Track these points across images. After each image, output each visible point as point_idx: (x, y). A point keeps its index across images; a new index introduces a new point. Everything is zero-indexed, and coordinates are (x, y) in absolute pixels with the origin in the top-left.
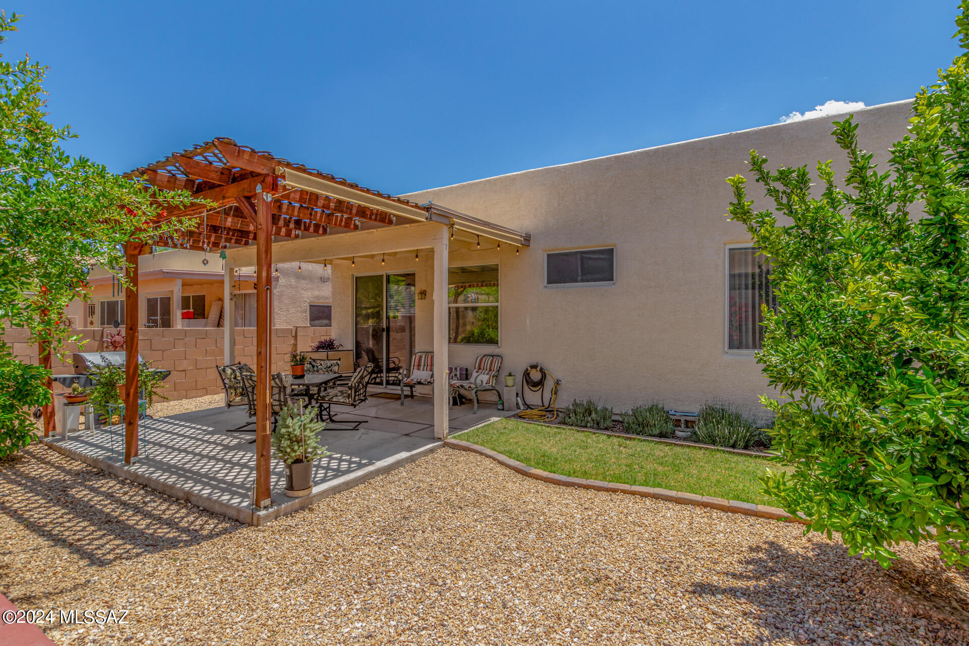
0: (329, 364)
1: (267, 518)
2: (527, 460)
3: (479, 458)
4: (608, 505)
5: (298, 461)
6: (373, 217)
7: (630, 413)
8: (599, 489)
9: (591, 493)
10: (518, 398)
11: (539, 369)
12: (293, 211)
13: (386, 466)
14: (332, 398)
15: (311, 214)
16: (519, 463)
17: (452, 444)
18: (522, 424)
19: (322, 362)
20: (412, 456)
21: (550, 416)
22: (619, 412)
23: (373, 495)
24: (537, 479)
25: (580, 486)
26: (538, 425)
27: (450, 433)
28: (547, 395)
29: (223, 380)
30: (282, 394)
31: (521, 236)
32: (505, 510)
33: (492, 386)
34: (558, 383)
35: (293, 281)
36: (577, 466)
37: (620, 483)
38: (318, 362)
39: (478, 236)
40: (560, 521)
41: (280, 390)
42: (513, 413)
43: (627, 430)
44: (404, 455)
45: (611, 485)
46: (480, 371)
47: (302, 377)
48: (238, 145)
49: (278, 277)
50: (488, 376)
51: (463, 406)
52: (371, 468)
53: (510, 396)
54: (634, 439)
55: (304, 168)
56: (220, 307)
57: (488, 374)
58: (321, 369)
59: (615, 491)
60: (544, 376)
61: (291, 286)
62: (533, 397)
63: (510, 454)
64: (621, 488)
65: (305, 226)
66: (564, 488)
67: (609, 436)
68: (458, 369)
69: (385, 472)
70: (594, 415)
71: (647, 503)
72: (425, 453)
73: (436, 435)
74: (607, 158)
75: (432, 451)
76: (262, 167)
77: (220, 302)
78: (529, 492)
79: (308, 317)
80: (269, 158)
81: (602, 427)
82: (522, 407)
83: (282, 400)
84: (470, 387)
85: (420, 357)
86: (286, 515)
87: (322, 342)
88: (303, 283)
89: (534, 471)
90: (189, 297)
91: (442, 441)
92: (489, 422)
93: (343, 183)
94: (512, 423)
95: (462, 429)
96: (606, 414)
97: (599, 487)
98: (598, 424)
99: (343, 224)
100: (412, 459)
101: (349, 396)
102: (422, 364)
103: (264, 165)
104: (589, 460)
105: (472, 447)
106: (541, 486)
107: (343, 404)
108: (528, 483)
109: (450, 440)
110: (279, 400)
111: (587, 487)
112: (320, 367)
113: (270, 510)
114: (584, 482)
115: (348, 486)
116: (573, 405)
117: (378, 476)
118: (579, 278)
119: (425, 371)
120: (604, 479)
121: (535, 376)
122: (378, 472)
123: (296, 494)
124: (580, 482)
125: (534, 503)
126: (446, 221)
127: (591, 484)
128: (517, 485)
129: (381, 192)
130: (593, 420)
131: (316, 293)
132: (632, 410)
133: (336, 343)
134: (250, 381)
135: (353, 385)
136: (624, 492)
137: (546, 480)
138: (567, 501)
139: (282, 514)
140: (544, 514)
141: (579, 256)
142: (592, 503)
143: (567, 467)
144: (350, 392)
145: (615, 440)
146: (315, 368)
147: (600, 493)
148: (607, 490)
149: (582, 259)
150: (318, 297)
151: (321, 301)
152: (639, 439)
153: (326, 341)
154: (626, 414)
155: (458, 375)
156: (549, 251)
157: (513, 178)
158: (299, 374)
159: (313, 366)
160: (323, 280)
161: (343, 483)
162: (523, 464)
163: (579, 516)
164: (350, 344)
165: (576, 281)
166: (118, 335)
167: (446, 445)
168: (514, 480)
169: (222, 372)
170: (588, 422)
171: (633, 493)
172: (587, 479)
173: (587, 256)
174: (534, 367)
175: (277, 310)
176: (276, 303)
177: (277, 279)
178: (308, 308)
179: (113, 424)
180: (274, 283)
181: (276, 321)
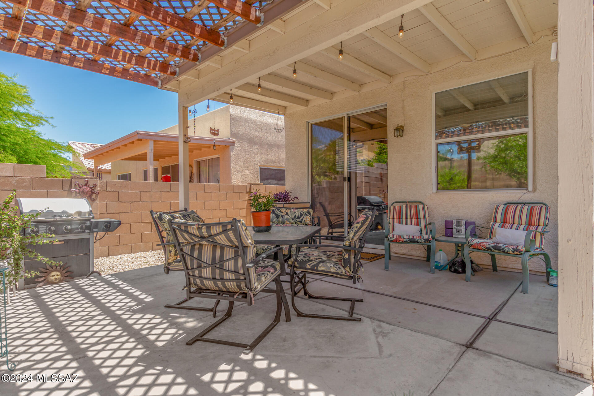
29: (160, 232)
30: (240, 259)
35: (246, 146)
41: (236, 252)
47: (268, 229)
49: (234, 142)
58: (287, 219)
61: (245, 150)
68: (463, 223)
77: (191, 168)
79: (259, 178)
83: (241, 270)
85: (400, 208)
87: (277, 194)
88: (255, 148)
90: (170, 166)
102: (404, 217)
107: (335, 275)
110: (236, 272)
112: (286, 217)
119: (409, 226)
131: (266, 157)
133: (291, 196)
134: (185, 235)
144: (346, 256)
146: (280, 219)
150: (267, 161)
151: (269, 164)
153: (281, 193)
158: (264, 224)
159: (278, 216)
166: (86, 185)
169: (158, 221)
175: (233, 171)
176: (233, 165)
177: (233, 143)
178: (259, 170)
179: (53, 283)
180: (231, 147)
181: (232, 181)
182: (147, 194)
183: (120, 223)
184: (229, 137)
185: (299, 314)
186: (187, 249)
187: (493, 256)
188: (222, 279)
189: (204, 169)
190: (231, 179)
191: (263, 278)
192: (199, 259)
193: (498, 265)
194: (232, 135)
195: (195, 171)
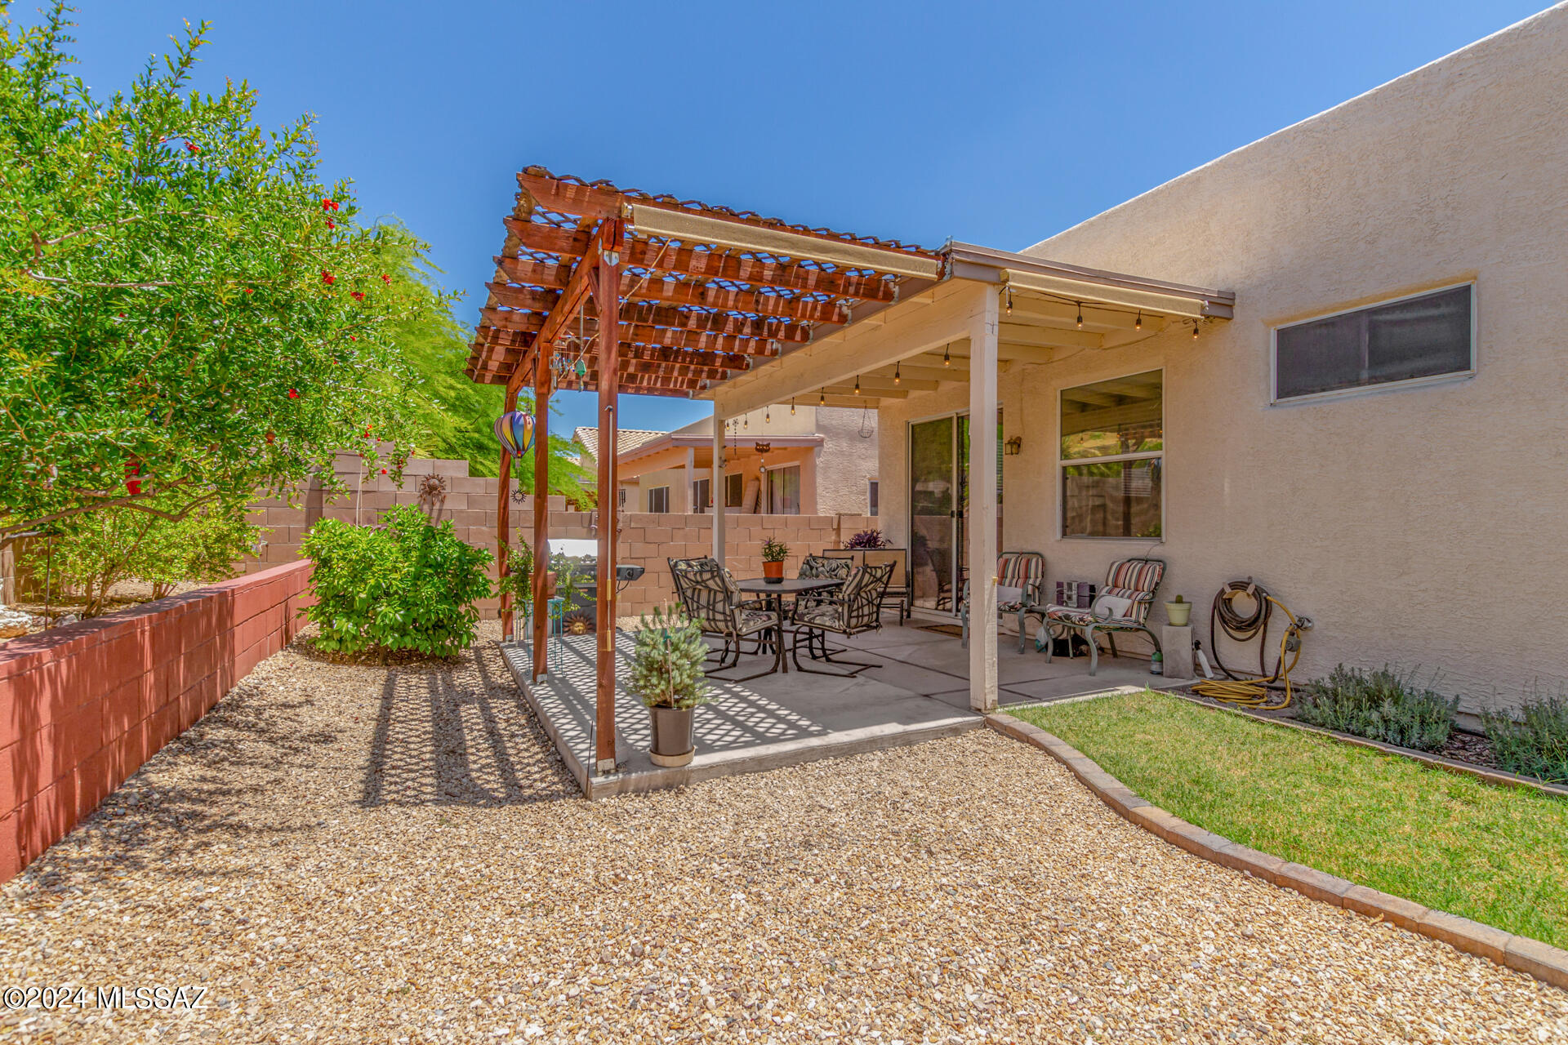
0: (834, 565)
1: (604, 789)
2: (1144, 784)
3: (1041, 758)
4: (1325, 946)
5: (664, 705)
6: (852, 290)
7: (1518, 714)
8: (1317, 895)
9: (1288, 900)
10: (1200, 653)
11: (1251, 589)
12: (726, 299)
13: (845, 744)
14: (814, 618)
15: (757, 302)
16: (1118, 785)
17: (1001, 725)
18: (1189, 706)
19: (825, 562)
20: (906, 733)
21: (1276, 699)
22: (1478, 711)
23: (791, 788)
24: (1149, 830)
25: (1259, 873)
26: (1230, 714)
27: (1001, 701)
28: (1274, 650)
31: (1203, 297)
32: (1025, 883)
33: (1137, 622)
34: (1300, 626)
35: (845, 445)
36: (1276, 822)
37: (1397, 893)
38: (820, 561)
39: (1079, 303)
40: (1146, 948)
42: (1181, 683)
43: (1500, 761)
44: (892, 728)
45: (1359, 893)
46: (1117, 590)
47: (779, 580)
48: (557, 176)
49: (822, 440)
50: (1130, 601)
51: (1078, 660)
52: (814, 742)
53: (1177, 643)
54: (1513, 786)
55: (673, 201)
56: (756, 489)
57: (1129, 597)
58: (822, 572)
59: (1366, 911)
60: (1265, 608)
61: (842, 453)
62: (1240, 654)
63: (1112, 764)
64: (1389, 908)
65: (770, 330)
66: (1212, 867)
67: (1427, 767)
69: (843, 755)
70: (1387, 707)
71: (1474, 973)
72: (939, 733)
73: (973, 703)
74: (1450, 59)
75: (955, 731)
76: (598, 209)
77: (757, 483)
78: (1112, 857)
80: (606, 190)
81: (1414, 740)
82: (1209, 674)
83: (728, 612)
84: (1081, 620)
86: (637, 792)
87: (859, 535)
88: (860, 448)
89: (1148, 811)
91: (983, 715)
92: (1109, 694)
93: (754, 220)
94: (1163, 703)
95: (1040, 700)
96: (1428, 711)
97: (1314, 888)
98: (1402, 731)
99: (818, 314)
100: (906, 740)
101: (840, 617)
102: (1009, 575)
103: (602, 205)
104: (1328, 816)
105: (1034, 736)
106: (1151, 849)
107: (831, 629)
108: (1121, 835)
109: (1001, 716)
110: (724, 613)
111: (1280, 882)
112: (821, 569)
113: (611, 778)
114: (1275, 864)
115: (761, 765)
116: (1332, 678)
117: (827, 758)
118: (1365, 375)
120: (1346, 872)
121: (1245, 606)
122: (826, 752)
123: (659, 759)
124: (1262, 863)
125: (1107, 885)
126: (991, 276)
127: (1292, 874)
128: (1093, 833)
129: (833, 230)
130: (1386, 721)
132: (1525, 709)
133: (882, 538)
135: (846, 598)
136: (1400, 922)
137: (1173, 840)
138: (1201, 903)
139: (631, 788)
140: (1114, 917)
141: (1364, 322)
142: (1276, 926)
143: (1245, 819)
144: (841, 610)
145: (1444, 780)
146: (814, 571)
147: (1315, 907)
148: (1342, 903)
149: (1374, 328)
152: (1530, 789)
153: (865, 533)
154: (1502, 716)
155: (1075, 597)
156: (1282, 321)
157: (1197, 180)
158: (774, 576)
159: (812, 568)
160: (863, 436)
161: (752, 759)
162: (1127, 790)
163: (1211, 949)
164: (902, 541)
165: (1357, 382)
167: (989, 724)
168: (1090, 822)
170: (1368, 723)
171: (1431, 934)
172: (1289, 859)
173: (1389, 317)
174: (1239, 586)
175: (820, 490)
176: (819, 480)
177: (820, 442)
178: (868, 487)
179: (576, 634)
180: (817, 449)
181: (819, 507)
182: (681, 532)
183: (643, 571)
184: (814, 430)
185: (800, 669)
186: (689, 593)
187: (1110, 635)
188: (714, 619)
189: (778, 481)
190: (816, 503)
191: (752, 623)
192: (698, 602)
193: (1118, 648)
194: (820, 427)
195: (764, 488)
